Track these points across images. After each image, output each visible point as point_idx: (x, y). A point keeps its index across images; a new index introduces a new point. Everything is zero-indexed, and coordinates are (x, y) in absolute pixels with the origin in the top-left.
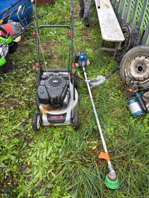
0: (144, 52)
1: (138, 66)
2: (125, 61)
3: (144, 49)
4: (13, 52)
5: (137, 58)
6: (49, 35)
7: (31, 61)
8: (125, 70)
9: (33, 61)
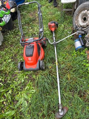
0: (86, 7)
1: (84, 17)
2: (76, 15)
3: (86, 4)
4: (15, 19)
5: (82, 12)
6: (35, 7)
7: (23, 23)
8: (76, 21)
9: (24, 23)
